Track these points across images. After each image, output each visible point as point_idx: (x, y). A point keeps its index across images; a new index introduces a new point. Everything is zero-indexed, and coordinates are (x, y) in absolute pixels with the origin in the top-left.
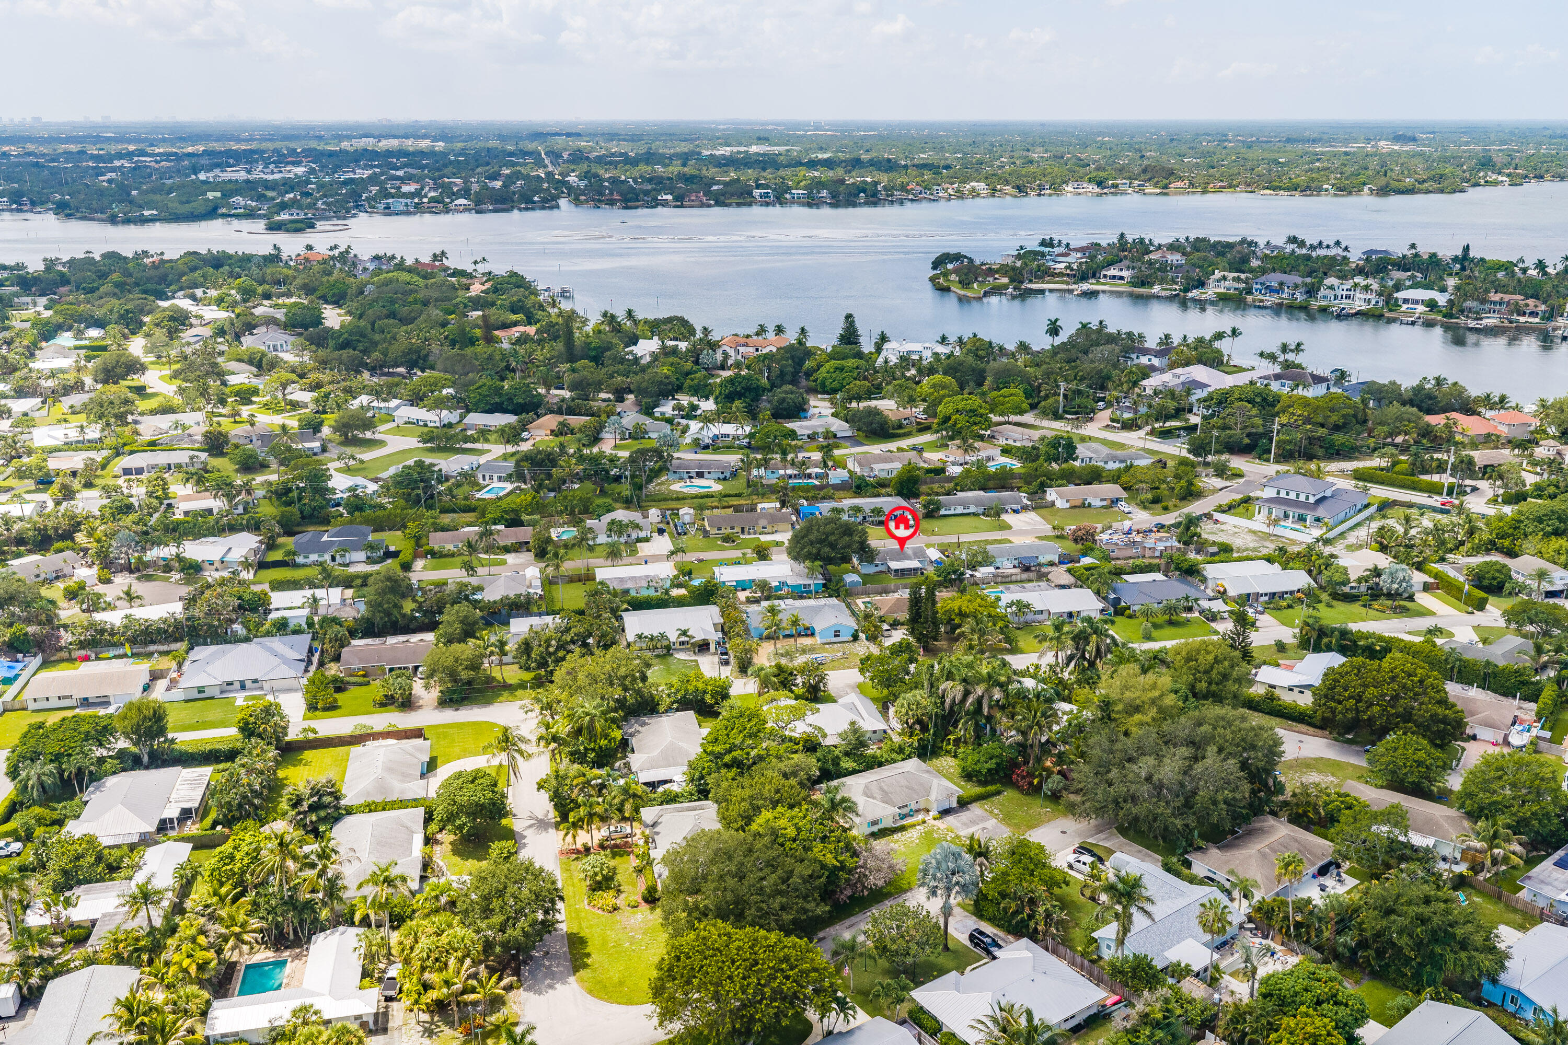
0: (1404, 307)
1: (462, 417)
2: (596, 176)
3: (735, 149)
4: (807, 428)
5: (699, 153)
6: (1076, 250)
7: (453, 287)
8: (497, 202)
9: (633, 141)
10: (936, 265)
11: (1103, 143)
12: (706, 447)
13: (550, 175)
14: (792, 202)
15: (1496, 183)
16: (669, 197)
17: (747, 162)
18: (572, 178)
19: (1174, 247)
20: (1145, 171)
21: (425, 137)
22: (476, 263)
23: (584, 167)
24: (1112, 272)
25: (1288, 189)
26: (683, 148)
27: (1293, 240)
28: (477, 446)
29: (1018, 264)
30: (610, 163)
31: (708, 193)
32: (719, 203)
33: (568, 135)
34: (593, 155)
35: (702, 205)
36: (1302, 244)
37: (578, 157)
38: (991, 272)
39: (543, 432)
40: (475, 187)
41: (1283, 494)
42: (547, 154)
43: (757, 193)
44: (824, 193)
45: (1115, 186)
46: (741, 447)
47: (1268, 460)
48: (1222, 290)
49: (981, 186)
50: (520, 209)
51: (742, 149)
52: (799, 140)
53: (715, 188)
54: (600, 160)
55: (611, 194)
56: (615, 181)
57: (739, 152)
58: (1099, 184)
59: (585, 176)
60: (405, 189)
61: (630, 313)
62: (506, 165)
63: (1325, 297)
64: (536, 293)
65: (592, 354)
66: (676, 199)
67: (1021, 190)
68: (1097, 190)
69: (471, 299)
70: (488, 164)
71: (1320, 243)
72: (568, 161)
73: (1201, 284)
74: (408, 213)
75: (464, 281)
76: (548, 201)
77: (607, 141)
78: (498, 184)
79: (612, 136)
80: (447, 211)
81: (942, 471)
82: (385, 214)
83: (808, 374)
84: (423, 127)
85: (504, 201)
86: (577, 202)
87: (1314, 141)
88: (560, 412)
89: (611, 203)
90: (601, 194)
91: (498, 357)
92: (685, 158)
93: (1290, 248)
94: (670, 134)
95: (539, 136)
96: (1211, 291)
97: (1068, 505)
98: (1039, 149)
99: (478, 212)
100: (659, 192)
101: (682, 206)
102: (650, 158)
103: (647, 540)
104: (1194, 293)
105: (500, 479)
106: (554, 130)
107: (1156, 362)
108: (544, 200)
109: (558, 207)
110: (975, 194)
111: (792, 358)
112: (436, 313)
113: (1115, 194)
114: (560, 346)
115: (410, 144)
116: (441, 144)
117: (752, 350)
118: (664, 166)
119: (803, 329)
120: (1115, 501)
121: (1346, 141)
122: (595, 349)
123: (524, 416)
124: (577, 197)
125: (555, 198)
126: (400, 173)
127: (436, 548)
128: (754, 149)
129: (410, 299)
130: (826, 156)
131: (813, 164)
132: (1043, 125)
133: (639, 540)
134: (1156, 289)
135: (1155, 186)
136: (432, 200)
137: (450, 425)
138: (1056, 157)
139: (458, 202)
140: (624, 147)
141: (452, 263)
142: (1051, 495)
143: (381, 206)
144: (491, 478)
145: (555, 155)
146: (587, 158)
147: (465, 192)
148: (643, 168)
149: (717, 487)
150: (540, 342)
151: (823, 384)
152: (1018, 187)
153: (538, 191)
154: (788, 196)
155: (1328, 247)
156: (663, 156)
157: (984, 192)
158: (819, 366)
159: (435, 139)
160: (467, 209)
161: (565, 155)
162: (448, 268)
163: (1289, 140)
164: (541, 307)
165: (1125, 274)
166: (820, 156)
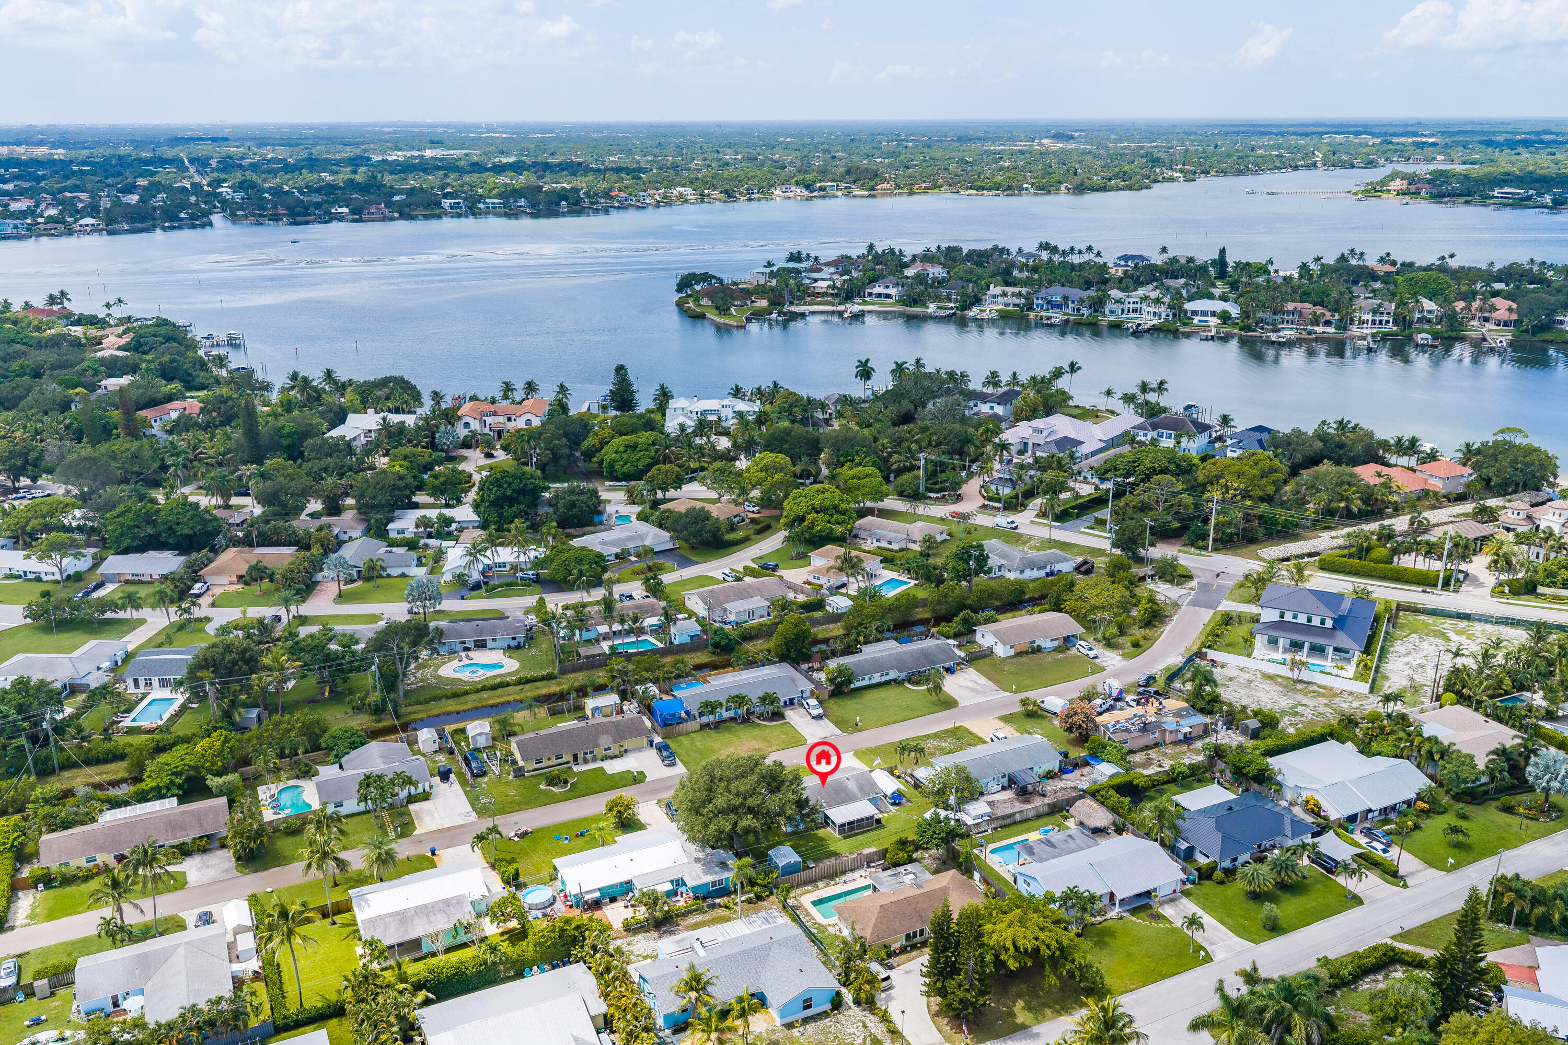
0: (1196, 320)
1: (98, 561)
2: (253, 185)
3: (408, 154)
4: (613, 543)
5: (369, 159)
6: (828, 264)
7: (76, 343)
8: (133, 220)
9: (290, 145)
10: (681, 287)
11: (788, 144)
12: (477, 586)
13: (196, 186)
14: (487, 212)
15: (1172, 179)
16: (345, 210)
17: (425, 167)
18: (224, 190)
19: (927, 257)
20: (848, 172)
21: (41, 143)
22: (109, 304)
23: (238, 176)
24: (877, 290)
25: (990, 189)
26: (348, 152)
27: (1045, 246)
28: (121, 615)
29: (774, 282)
30: (269, 172)
31: (389, 205)
32: (405, 215)
33: (214, 140)
34: (245, 163)
35: (384, 219)
36: (1054, 250)
37: (228, 165)
38: (746, 294)
39: (225, 580)
40: (105, 203)
41: (1288, 617)
42: (192, 161)
43: (446, 203)
44: (522, 202)
45: (823, 189)
46: (526, 582)
47: (1205, 548)
48: (1001, 307)
49: (687, 191)
50: (164, 229)
51: (416, 153)
52: (475, 143)
53: (397, 198)
54: (254, 167)
55: (275, 207)
56: (277, 192)
57: (413, 157)
58: (807, 187)
59: (240, 187)
60: (15, 206)
61: (329, 374)
62: (142, 175)
63: (1112, 312)
64: (193, 345)
65: (285, 442)
66: (353, 212)
67: (729, 195)
68: (806, 193)
69: (102, 361)
70: (120, 174)
71: (1072, 249)
72: (218, 170)
73: (977, 301)
74: (19, 238)
75: (93, 332)
76: (198, 218)
77: (259, 146)
78: (134, 198)
79: (263, 141)
80: (70, 233)
81: (819, 605)
83: (589, 455)
84: (39, 133)
85: (142, 219)
86: (234, 218)
87: (984, 140)
88: (248, 542)
89: (276, 218)
90: (262, 208)
91: (147, 453)
92: (355, 162)
93: (1045, 255)
94: (333, 137)
95: (178, 140)
96: (989, 308)
97: (1012, 652)
98: (728, 151)
99: (111, 233)
100: (332, 203)
101: (360, 221)
102: (313, 164)
103: (425, 796)
104: (974, 312)
105: (163, 683)
106: (196, 134)
107: (999, 410)
108: (193, 217)
109: (210, 224)
110: (685, 200)
111: (566, 435)
112: (51, 388)
113: (823, 197)
114: (237, 434)
115: (21, 151)
116: (61, 151)
117: (502, 419)
118: (333, 173)
119: (562, 387)
120: (1068, 641)
121: (1013, 140)
122: (289, 435)
123: (194, 556)
124: (233, 212)
125: (206, 214)
126: (9, 187)
127: (54, 868)
128: (428, 153)
129: (15, 365)
130: (512, 160)
131: (499, 169)
132: (719, 126)
133: (411, 799)
134: (932, 308)
135: (862, 187)
136: (50, 220)
137: (77, 577)
138: (749, 159)
139: (82, 222)
140: (282, 153)
141: (76, 306)
142: (985, 637)
144: (149, 684)
145: (202, 163)
146: (240, 166)
147: (93, 210)
148: (308, 176)
149: (510, 665)
150: (206, 427)
151: (611, 467)
152: (726, 192)
153: (183, 206)
154: (481, 206)
155: (1080, 252)
156: (328, 161)
157: (692, 198)
158: (604, 443)
159: (54, 145)
160: (95, 230)
161: (213, 162)
162: (71, 314)
163: (959, 139)
164: (203, 365)
165: (892, 291)
166: (504, 161)
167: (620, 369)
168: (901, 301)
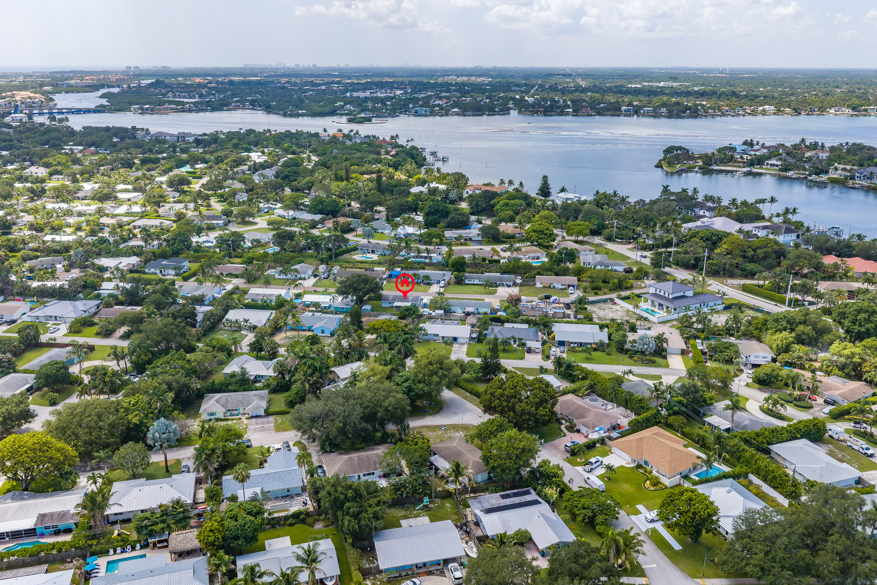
4: (457, 234)
6: (765, 147)
8: (474, 111)
14: (644, 115)
16: (571, 110)
22: (408, 141)
24: (770, 162)
28: (290, 229)
31: (593, 109)
34: (562, 86)
37: (552, 87)
39: (331, 225)
41: (658, 292)
42: (538, 85)
43: (623, 109)
45: (866, 110)
47: (701, 274)
48: (836, 176)
49: (771, 108)
52: (697, 79)
53: (601, 105)
54: (563, 89)
58: (854, 109)
66: (574, 111)
67: (797, 112)
68: (852, 112)
76: (504, 110)
77: (581, 79)
80: (447, 115)
82: (415, 116)
85: (479, 110)
97: (541, 286)
99: (464, 116)
101: (577, 115)
103: (305, 279)
104: (813, 177)
107: (707, 214)
109: (510, 114)
110: (764, 113)
111: (485, 197)
113: (865, 115)
116: (490, 79)
123: (329, 216)
124: (524, 110)
125: (510, 109)
126: (445, 94)
128: (661, 84)
130: (699, 88)
133: (300, 279)
134: (790, 173)
137: (295, 219)
139: (453, 110)
140: (587, 82)
141: (399, 141)
143: (413, 111)
145: (541, 86)
146: (557, 88)
154: (642, 111)
158: (498, 202)
159: (491, 77)
160: (457, 114)
162: (395, 143)
165: (779, 163)
167: (545, 178)
168: (781, 170)
